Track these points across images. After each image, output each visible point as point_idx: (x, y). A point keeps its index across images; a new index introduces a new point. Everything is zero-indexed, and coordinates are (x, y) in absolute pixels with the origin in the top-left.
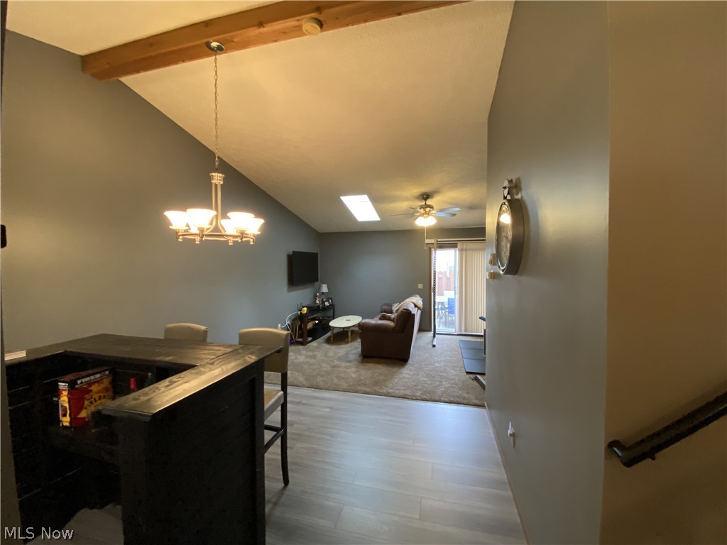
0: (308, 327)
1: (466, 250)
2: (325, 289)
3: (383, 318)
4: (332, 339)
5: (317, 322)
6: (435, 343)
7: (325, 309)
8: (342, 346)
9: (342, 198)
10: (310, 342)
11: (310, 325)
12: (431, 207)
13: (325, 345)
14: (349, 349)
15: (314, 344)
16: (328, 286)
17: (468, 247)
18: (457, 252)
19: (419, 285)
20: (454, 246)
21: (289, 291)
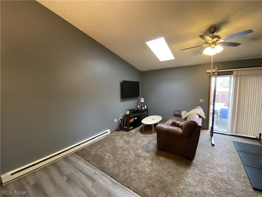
0: (130, 122)
1: (240, 76)
2: (142, 100)
3: (174, 124)
4: (143, 129)
5: (136, 118)
6: (213, 143)
7: (142, 111)
8: (148, 135)
9: (147, 43)
10: (132, 129)
11: (132, 120)
12: (219, 37)
13: (138, 133)
14: (152, 139)
15: (133, 131)
16: (144, 99)
17: (242, 74)
18: (232, 78)
19: (201, 100)
20: (230, 73)
21: (121, 101)
